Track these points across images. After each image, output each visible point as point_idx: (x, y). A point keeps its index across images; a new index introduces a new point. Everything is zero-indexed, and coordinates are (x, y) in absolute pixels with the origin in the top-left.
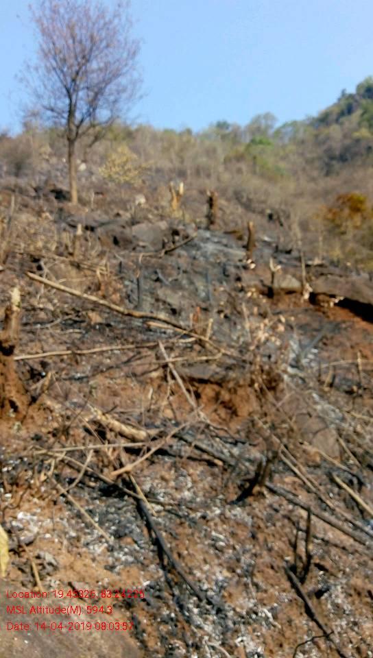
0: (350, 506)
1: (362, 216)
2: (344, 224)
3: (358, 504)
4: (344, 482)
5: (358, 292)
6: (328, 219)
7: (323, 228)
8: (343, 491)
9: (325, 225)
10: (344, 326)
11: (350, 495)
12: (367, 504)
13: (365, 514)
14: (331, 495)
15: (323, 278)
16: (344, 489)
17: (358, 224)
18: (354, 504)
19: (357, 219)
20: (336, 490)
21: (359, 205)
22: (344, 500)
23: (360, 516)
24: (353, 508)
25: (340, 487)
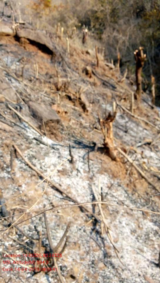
0: (14, 117)
1: (50, 9)
2: (41, 12)
3: (18, 116)
4: (13, 108)
5: (40, 38)
6: (34, 9)
7: (32, 13)
8: (12, 111)
9: (33, 12)
10: (33, 54)
11: (15, 113)
12: (23, 116)
13: (21, 120)
14: (6, 113)
15: (24, 29)
16: (13, 110)
17: (48, 13)
18: (16, 116)
19: (47, 10)
20: (9, 111)
21: (48, 4)
22: (12, 115)
23: (19, 121)
24: (16, 118)
25: (10, 109)
